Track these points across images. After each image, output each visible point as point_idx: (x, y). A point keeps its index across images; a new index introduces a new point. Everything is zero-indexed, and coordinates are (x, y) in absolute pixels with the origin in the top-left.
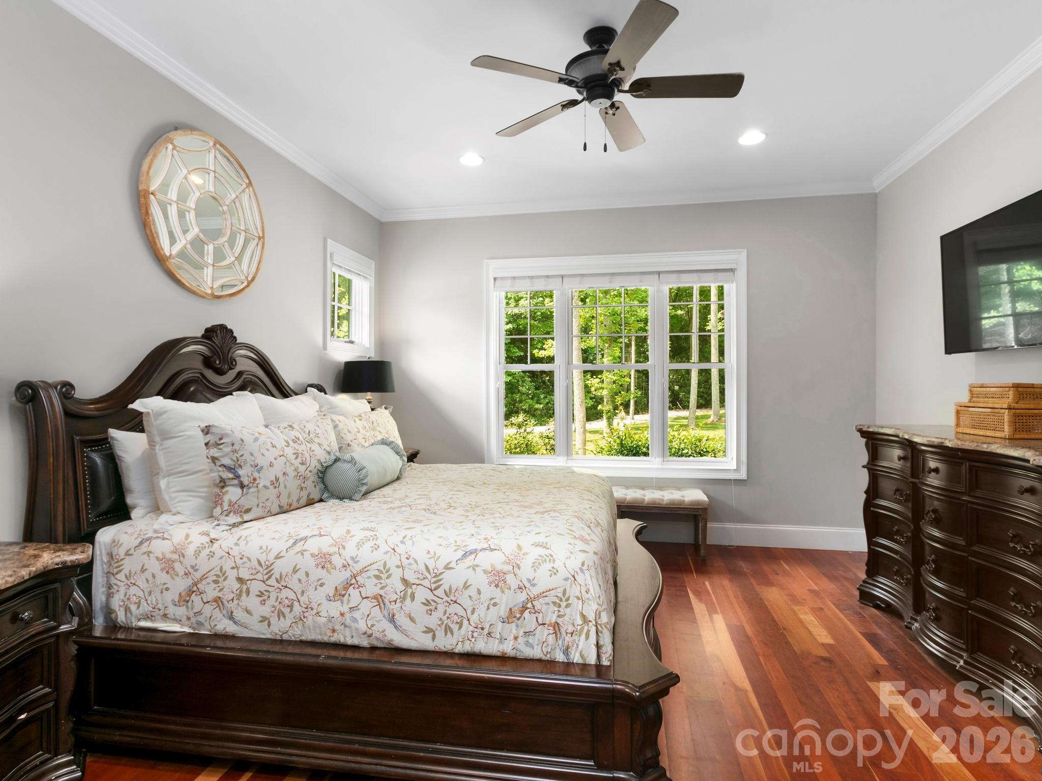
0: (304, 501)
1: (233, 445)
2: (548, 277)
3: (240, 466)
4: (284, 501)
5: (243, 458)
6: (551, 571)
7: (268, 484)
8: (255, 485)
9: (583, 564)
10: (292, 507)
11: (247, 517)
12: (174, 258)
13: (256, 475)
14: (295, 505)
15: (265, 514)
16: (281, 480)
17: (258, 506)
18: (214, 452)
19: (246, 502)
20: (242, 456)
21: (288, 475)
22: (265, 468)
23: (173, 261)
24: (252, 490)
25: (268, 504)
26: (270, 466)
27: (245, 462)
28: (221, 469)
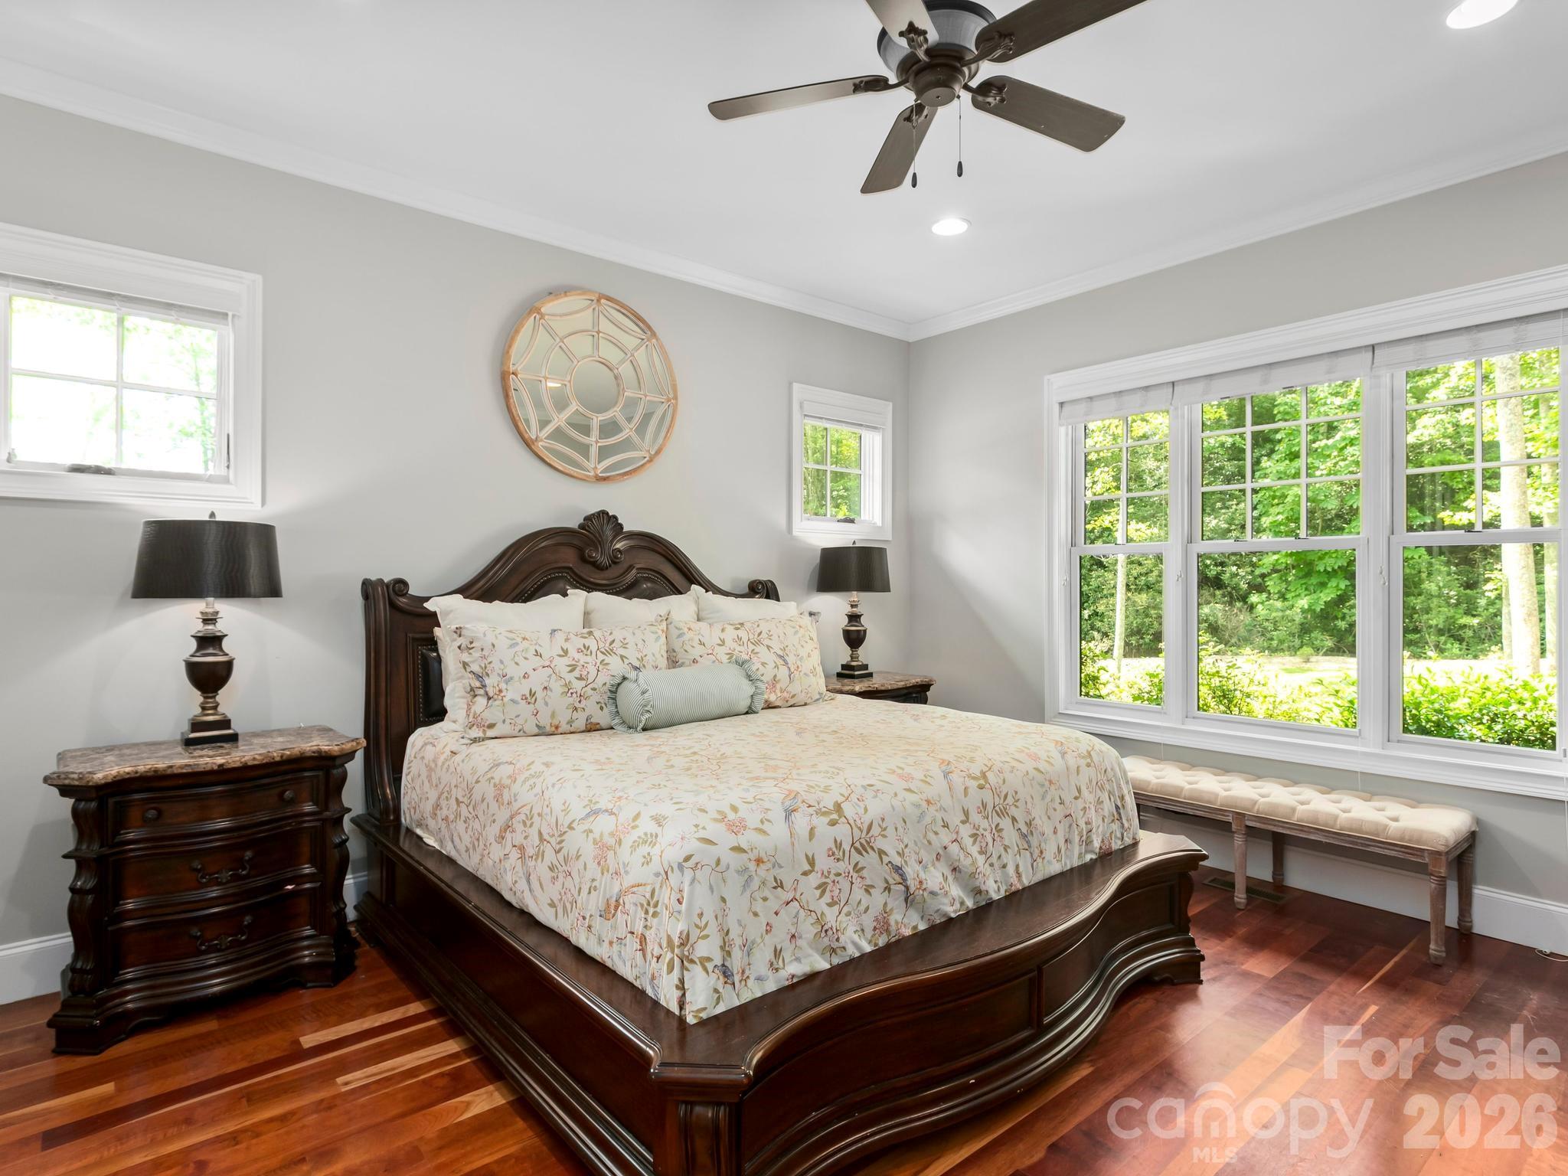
0: (580, 724)
1: (482, 650)
2: (1146, 388)
3: (488, 675)
4: (545, 721)
5: (492, 665)
6: (645, 857)
7: (518, 698)
8: (500, 697)
9: (687, 859)
10: (560, 730)
11: (490, 733)
12: (542, 440)
13: (503, 686)
14: (564, 727)
15: (516, 733)
16: (540, 695)
17: (504, 721)
18: (465, 657)
19: (489, 716)
20: (490, 663)
21: (551, 691)
22: (516, 679)
23: (540, 443)
24: (497, 703)
25: (519, 721)
26: (524, 677)
27: (493, 670)
28: (470, 675)
